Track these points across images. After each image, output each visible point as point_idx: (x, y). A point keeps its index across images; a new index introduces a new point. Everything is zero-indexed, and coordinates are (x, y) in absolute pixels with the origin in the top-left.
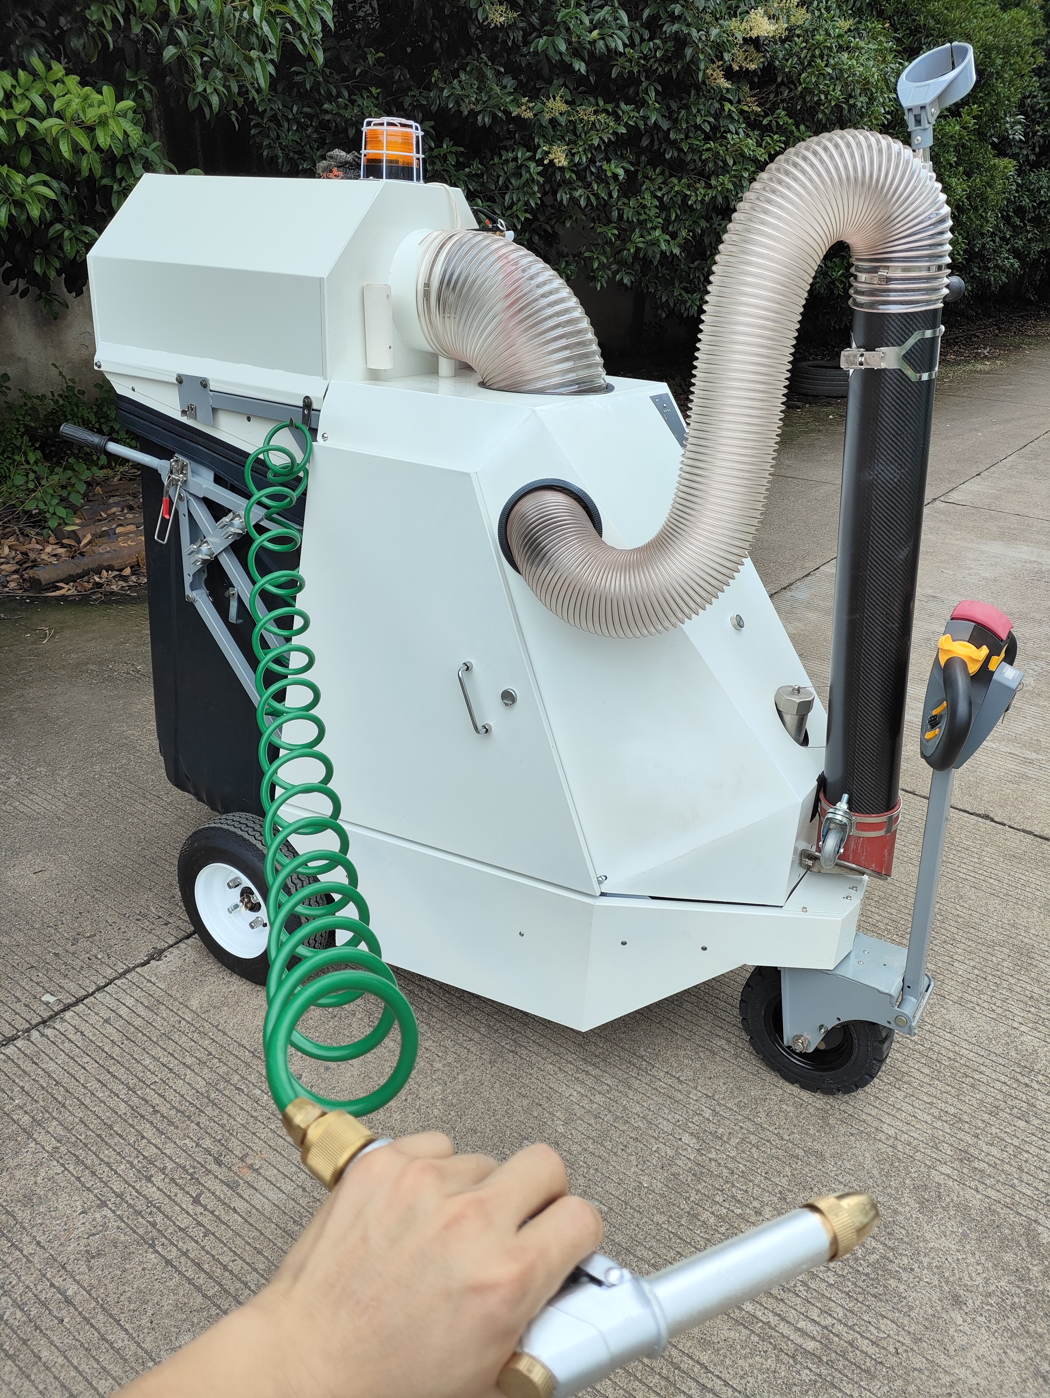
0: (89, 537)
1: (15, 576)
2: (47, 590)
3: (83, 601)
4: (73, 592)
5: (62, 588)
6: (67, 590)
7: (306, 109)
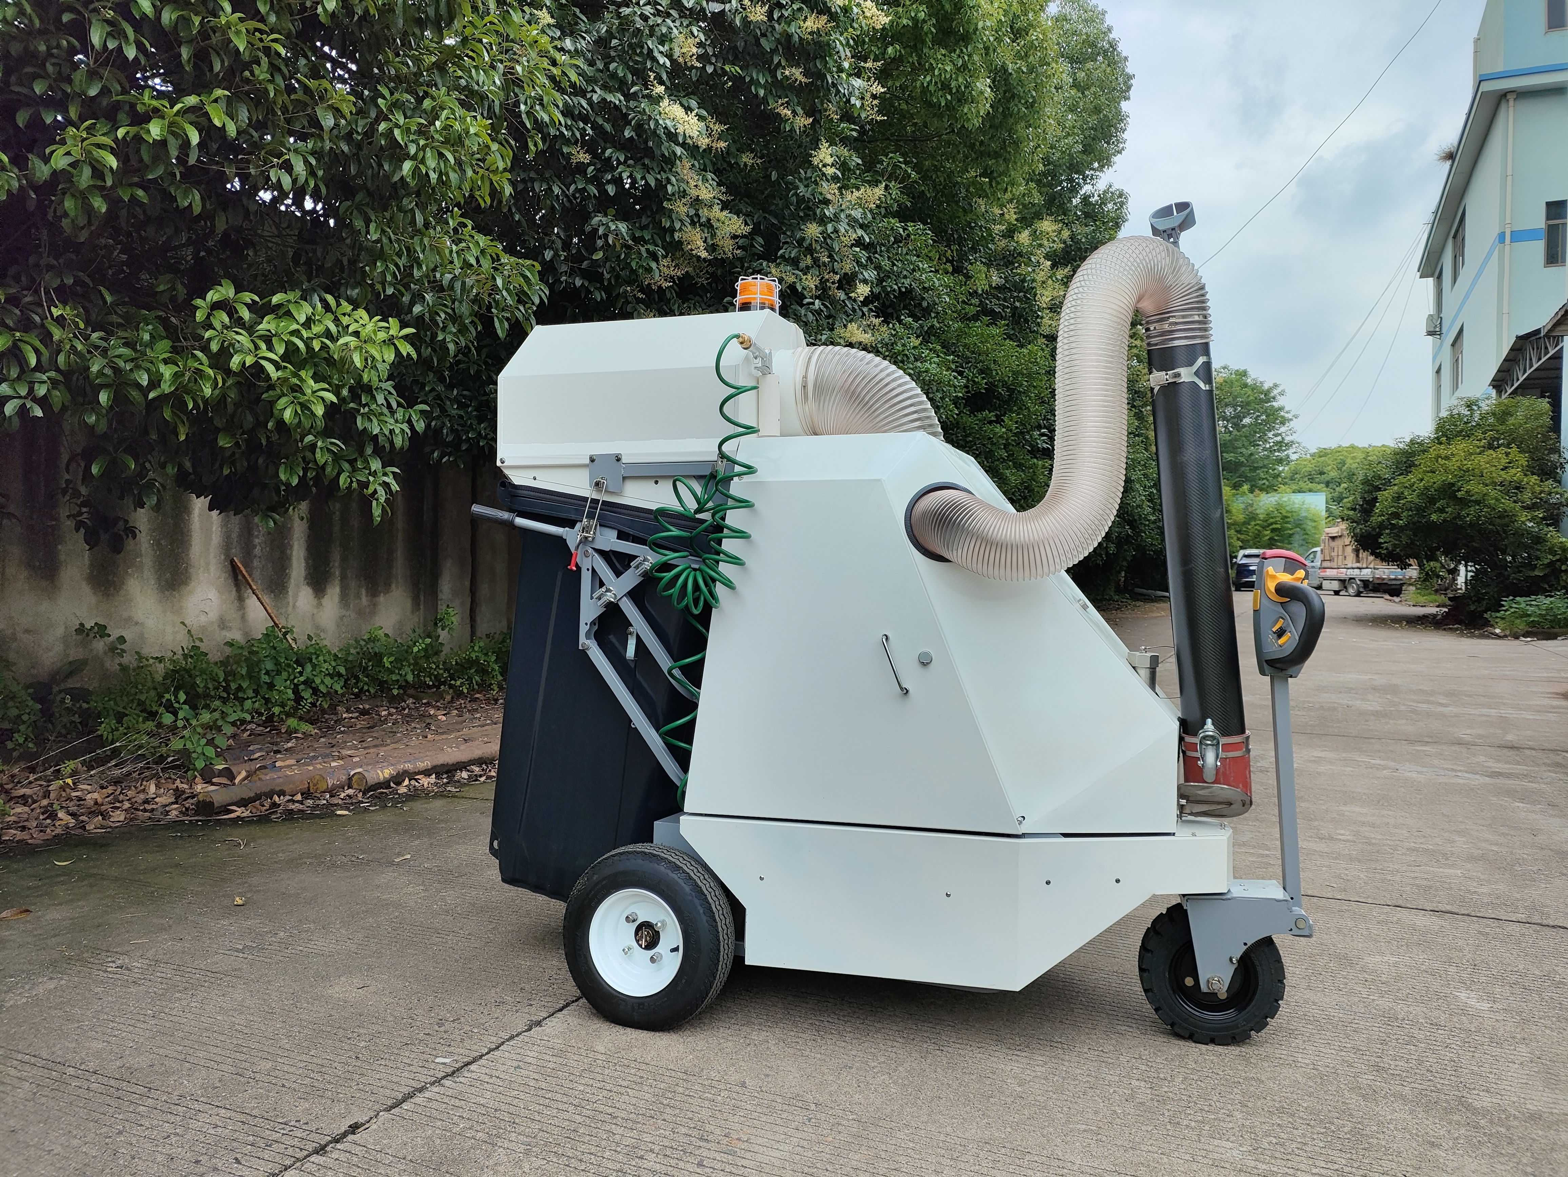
0: (244, 774)
1: (176, 806)
2: (218, 813)
3: (263, 820)
4: (247, 813)
5: (234, 811)
6: (239, 812)
7: (465, 393)
